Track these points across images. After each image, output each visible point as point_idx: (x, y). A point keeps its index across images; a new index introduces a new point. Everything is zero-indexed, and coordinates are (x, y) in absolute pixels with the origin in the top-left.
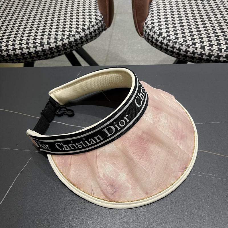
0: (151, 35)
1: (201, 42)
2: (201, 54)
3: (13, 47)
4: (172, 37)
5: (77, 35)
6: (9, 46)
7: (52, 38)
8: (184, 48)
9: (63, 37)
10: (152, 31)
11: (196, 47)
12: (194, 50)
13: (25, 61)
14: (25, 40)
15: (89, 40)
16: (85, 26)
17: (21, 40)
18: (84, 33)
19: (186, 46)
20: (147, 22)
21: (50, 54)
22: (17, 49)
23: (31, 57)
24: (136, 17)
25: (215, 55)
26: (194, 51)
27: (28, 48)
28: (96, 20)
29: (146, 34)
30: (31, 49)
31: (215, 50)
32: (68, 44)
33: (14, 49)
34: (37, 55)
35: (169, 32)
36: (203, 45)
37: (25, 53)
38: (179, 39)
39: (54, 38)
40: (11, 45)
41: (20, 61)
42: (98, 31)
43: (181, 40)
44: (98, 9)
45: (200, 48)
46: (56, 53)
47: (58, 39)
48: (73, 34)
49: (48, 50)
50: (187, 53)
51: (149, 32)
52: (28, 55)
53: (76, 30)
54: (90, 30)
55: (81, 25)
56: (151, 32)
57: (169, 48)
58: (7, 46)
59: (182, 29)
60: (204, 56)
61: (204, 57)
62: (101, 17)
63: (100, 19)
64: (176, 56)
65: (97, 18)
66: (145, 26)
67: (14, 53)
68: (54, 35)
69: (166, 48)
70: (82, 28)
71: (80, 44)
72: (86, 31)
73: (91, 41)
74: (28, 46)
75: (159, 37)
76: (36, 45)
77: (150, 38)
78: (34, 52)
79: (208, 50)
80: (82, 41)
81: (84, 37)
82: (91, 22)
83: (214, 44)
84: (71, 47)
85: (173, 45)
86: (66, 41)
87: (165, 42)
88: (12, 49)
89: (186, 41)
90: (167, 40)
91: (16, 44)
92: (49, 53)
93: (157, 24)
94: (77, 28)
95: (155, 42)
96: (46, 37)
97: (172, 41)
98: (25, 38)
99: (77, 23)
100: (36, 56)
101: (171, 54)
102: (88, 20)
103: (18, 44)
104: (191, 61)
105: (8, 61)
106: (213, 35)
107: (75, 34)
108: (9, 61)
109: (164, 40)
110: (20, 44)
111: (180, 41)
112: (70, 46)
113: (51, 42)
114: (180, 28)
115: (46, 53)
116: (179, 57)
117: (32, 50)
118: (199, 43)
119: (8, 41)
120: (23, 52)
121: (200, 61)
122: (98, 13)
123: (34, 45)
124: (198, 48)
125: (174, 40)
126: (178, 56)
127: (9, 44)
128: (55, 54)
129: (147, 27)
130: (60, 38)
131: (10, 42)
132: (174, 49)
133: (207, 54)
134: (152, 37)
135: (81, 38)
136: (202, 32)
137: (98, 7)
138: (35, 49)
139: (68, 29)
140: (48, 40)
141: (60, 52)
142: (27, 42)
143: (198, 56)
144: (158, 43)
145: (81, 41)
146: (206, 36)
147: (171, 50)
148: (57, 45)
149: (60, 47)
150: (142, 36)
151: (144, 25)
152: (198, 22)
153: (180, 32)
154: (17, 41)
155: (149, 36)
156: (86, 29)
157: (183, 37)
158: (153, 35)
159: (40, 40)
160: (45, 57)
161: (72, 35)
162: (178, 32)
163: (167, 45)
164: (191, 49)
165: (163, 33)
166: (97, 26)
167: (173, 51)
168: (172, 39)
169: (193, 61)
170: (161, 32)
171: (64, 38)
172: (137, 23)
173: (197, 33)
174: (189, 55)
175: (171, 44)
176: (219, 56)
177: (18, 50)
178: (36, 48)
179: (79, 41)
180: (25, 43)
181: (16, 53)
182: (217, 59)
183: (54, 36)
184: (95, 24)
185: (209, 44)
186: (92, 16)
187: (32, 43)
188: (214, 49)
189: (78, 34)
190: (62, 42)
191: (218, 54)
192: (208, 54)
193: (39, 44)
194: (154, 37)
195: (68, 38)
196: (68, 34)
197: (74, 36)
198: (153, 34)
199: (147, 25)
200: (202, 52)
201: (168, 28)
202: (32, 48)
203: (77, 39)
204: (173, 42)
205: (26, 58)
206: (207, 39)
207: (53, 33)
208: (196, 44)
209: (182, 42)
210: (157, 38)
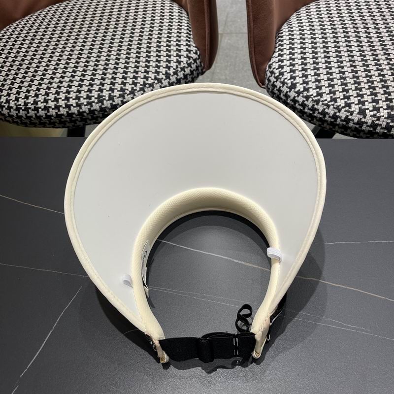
0: (278, 87)
1: (360, 102)
2: (359, 122)
3: (55, 103)
4: (313, 92)
5: (156, 84)
6: (50, 101)
7: (116, 89)
8: (331, 111)
9: (135, 88)
10: (279, 80)
11: (350, 110)
12: (347, 116)
13: (73, 126)
14: (74, 92)
16: (169, 69)
17: (68, 92)
18: (168, 80)
19: (334, 108)
20: (272, 64)
22: (61, 106)
23: (82, 120)
24: (254, 57)
25: (382, 126)
27: (79, 105)
28: (187, 59)
29: (270, 84)
30: (83, 107)
31: (383, 118)
33: (57, 107)
34: (92, 116)
35: (307, 83)
36: (363, 108)
37: (74, 113)
38: (324, 95)
39: (119, 89)
40: (52, 100)
41: (66, 125)
42: (191, 76)
43: (327, 97)
44: (191, 40)
45: (359, 113)
47: (126, 91)
48: (149, 82)
49: (110, 109)
50: (336, 120)
51: (274, 82)
52: (78, 116)
53: (155, 76)
54: (178, 75)
55: (164, 68)
56: (278, 82)
57: (306, 110)
58: (46, 101)
59: (329, 79)
60: (365, 126)
62: (196, 53)
63: (195, 56)
64: (318, 123)
65: (189, 55)
66: (268, 70)
67: (56, 113)
68: (119, 84)
69: (301, 109)
70: (164, 73)
72: (171, 78)
74: (79, 103)
75: (290, 92)
76: (90, 101)
77: (275, 91)
78: (87, 111)
79: (371, 116)
82: (179, 62)
83: (382, 107)
85: (313, 105)
86: (139, 95)
87: (300, 99)
88: (53, 107)
89: (335, 100)
90: (303, 97)
91: (61, 98)
93: (288, 69)
94: (157, 73)
95: (284, 98)
96: (107, 87)
97: (312, 98)
98: (74, 89)
99: (157, 65)
100: (90, 117)
101: (310, 119)
102: (175, 59)
103: (63, 98)
104: (342, 133)
105: (47, 125)
106: (382, 91)
107: (154, 82)
108: (49, 124)
109: (298, 96)
110: (67, 99)
111: (325, 98)
113: (116, 96)
114: (326, 78)
115: (106, 113)
116: (322, 126)
117: (85, 108)
118: (356, 105)
119: (47, 94)
120: (70, 112)
121: (358, 134)
122: (191, 47)
123: (88, 100)
124: (354, 112)
125: (314, 97)
126: (320, 123)
127: (49, 98)
129: (272, 73)
130: (130, 90)
131: (50, 95)
132: (314, 113)
133: (370, 122)
134: (280, 91)
136: (362, 85)
137: (191, 36)
138: (89, 107)
139: (142, 74)
140: (110, 92)
142: (77, 95)
143: (354, 126)
144: (289, 101)
146: (368, 92)
147: (310, 114)
148: (125, 100)
150: (264, 86)
151: (268, 68)
152: (358, 67)
153: (326, 84)
154: (61, 93)
155: (274, 88)
156: (172, 74)
157: (330, 92)
158: (280, 87)
159: (97, 93)
161: (149, 84)
162: (323, 83)
163: (303, 105)
164: (343, 114)
165: (297, 84)
166: (189, 68)
168: (312, 95)
169: (345, 132)
170: (295, 82)
171: (136, 90)
172: (255, 65)
173: (353, 87)
174: (339, 123)
175: (310, 103)
176: (389, 127)
177: (64, 108)
178: (92, 106)
180: (74, 98)
181: (59, 113)
182: (386, 131)
183: (120, 86)
184: (186, 66)
185: (374, 106)
186: (182, 53)
187: (85, 97)
188: (382, 114)
189: (158, 83)
190: (132, 95)
191: (388, 123)
192: (371, 124)
193: (95, 98)
194: (282, 91)
195: (142, 89)
196: (142, 83)
197: (151, 85)
198: (281, 85)
199: (272, 69)
200: (361, 119)
201: (306, 76)
205: (75, 121)
206: (370, 97)
207: (119, 81)
208: (352, 105)
209: (329, 102)
210: (287, 92)
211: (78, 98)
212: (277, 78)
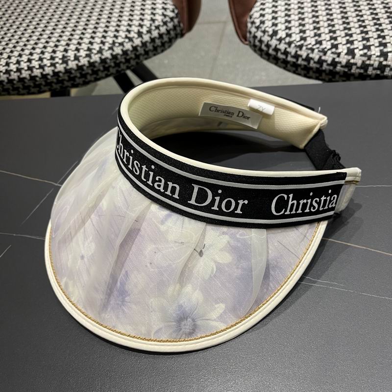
0: (259, 37)
1: (348, 42)
2: (348, 64)
3: (17, 65)
4: (296, 37)
6: (11, 64)
7: (83, 49)
8: (316, 56)
9: (103, 47)
10: (260, 29)
11: (338, 51)
14: (38, 54)
15: (151, 54)
16: (142, 27)
17: (31, 54)
18: (140, 39)
19: (319, 51)
20: (252, 15)
21: (79, 78)
22: (23, 69)
25: (374, 66)
26: (334, 59)
27: (41, 67)
28: (162, 17)
29: (251, 36)
30: (46, 68)
31: (375, 56)
32: (111, 60)
33: (19, 70)
34: (57, 79)
35: (290, 28)
36: (352, 47)
37: (37, 76)
38: (308, 39)
39: (86, 49)
40: (15, 62)
41: (30, 90)
42: (168, 36)
43: (311, 41)
45: (346, 54)
46: (91, 75)
47: (93, 51)
48: (119, 41)
49: (76, 70)
50: (322, 66)
51: (255, 33)
52: (42, 80)
53: (126, 35)
54: (151, 34)
55: (136, 26)
56: (259, 32)
57: (289, 59)
58: (8, 64)
59: (314, 22)
60: (354, 67)
61: (354, 70)
62: (173, 11)
63: (172, 15)
64: (303, 72)
65: (165, 13)
66: (249, 22)
67: (18, 76)
68: (86, 44)
69: (284, 59)
70: (136, 31)
71: (134, 59)
72: (144, 36)
73: (155, 55)
74: (42, 64)
75: (271, 40)
76: (54, 62)
77: (257, 43)
78: (51, 73)
79: (361, 55)
80: (138, 53)
81: (141, 47)
82: (153, 20)
83: (373, 45)
84: (117, 65)
85: (297, 51)
86: (107, 54)
87: (282, 47)
88: (15, 70)
89: (320, 43)
90: (285, 43)
91: (23, 61)
92: (78, 75)
93: (270, 17)
94: (129, 31)
95: (265, 49)
96: (73, 47)
97: (295, 43)
98: (38, 51)
99: (128, 24)
100: (55, 81)
101: (294, 69)
102: (149, 17)
103: (26, 60)
105: (12, 92)
106: (373, 29)
107: (124, 41)
109: (280, 44)
110: (29, 61)
111: (309, 42)
112: (115, 63)
113: (81, 56)
114: (311, 21)
115: (72, 76)
117: (48, 70)
118: (344, 45)
119: (9, 57)
120: (33, 75)
122: (168, 5)
123: (51, 61)
124: (342, 53)
125: (298, 42)
127: (11, 61)
128: (89, 77)
129: (253, 23)
130: (98, 49)
131: (13, 58)
132: (297, 60)
133: (359, 63)
134: (261, 41)
135: (135, 48)
136: (352, 25)
138: (52, 68)
139: (112, 33)
140: (76, 52)
141: (97, 75)
142: (40, 57)
143: (343, 69)
144: (271, 51)
145: (135, 54)
146: (358, 31)
147: (294, 63)
148: (92, 61)
149: (97, 64)
150: (247, 43)
152: (347, 8)
153: (311, 27)
154: (24, 56)
155: (255, 40)
156: (145, 32)
157: (316, 35)
158: (261, 37)
159: (62, 54)
160: (72, 82)
163: (286, 53)
164: (329, 57)
165: (279, 32)
166: (165, 27)
167: (297, 63)
168: (295, 40)
169: (333, 80)
170: (276, 29)
171: (104, 49)
173: (342, 27)
174: (326, 68)
175: (292, 50)
176: (382, 67)
177: (26, 70)
178: (55, 67)
179: (131, 54)
180: (37, 59)
181: (22, 76)
182: (379, 72)
183: (87, 46)
184: (161, 24)
185: (364, 45)
186: (157, 11)
187: (49, 58)
188: (373, 53)
189: (129, 42)
190: (99, 55)
191: (380, 63)
192: (362, 65)
193: (60, 59)
194: (263, 41)
195: (111, 48)
196: (111, 42)
197: (121, 44)
198: (262, 34)
199: (252, 20)
200: (349, 60)
201: (289, 22)
202: (49, 67)
203: (127, 50)
204: (296, 46)
206: (360, 36)
207: (86, 41)
208: (339, 46)
209: (313, 45)
210: (268, 41)
211: (41, 59)
212: (258, 28)
